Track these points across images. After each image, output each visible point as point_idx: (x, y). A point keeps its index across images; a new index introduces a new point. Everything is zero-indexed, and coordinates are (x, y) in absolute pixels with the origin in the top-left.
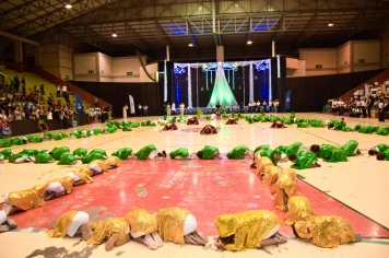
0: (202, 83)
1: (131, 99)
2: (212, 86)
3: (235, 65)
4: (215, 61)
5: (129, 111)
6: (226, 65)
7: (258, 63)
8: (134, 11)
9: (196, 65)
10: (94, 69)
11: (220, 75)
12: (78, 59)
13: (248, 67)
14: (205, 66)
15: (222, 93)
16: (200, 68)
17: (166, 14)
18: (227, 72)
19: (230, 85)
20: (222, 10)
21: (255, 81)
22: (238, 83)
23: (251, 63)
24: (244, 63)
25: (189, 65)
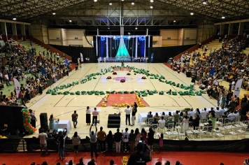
0: (113, 46)
1: (81, 55)
2: (118, 47)
3: (129, 37)
4: (119, 35)
5: (80, 60)
6: (125, 37)
7: (140, 37)
8: (82, 11)
9: (110, 36)
10: (59, 37)
11: (122, 42)
12: (50, 31)
13: (135, 39)
14: (115, 37)
15: (123, 51)
16: (112, 38)
17: (98, 14)
18: (126, 41)
19: (127, 47)
20: (125, 14)
21: (138, 46)
22: (130, 46)
23: (137, 36)
24: (133, 37)
25: (107, 36)
